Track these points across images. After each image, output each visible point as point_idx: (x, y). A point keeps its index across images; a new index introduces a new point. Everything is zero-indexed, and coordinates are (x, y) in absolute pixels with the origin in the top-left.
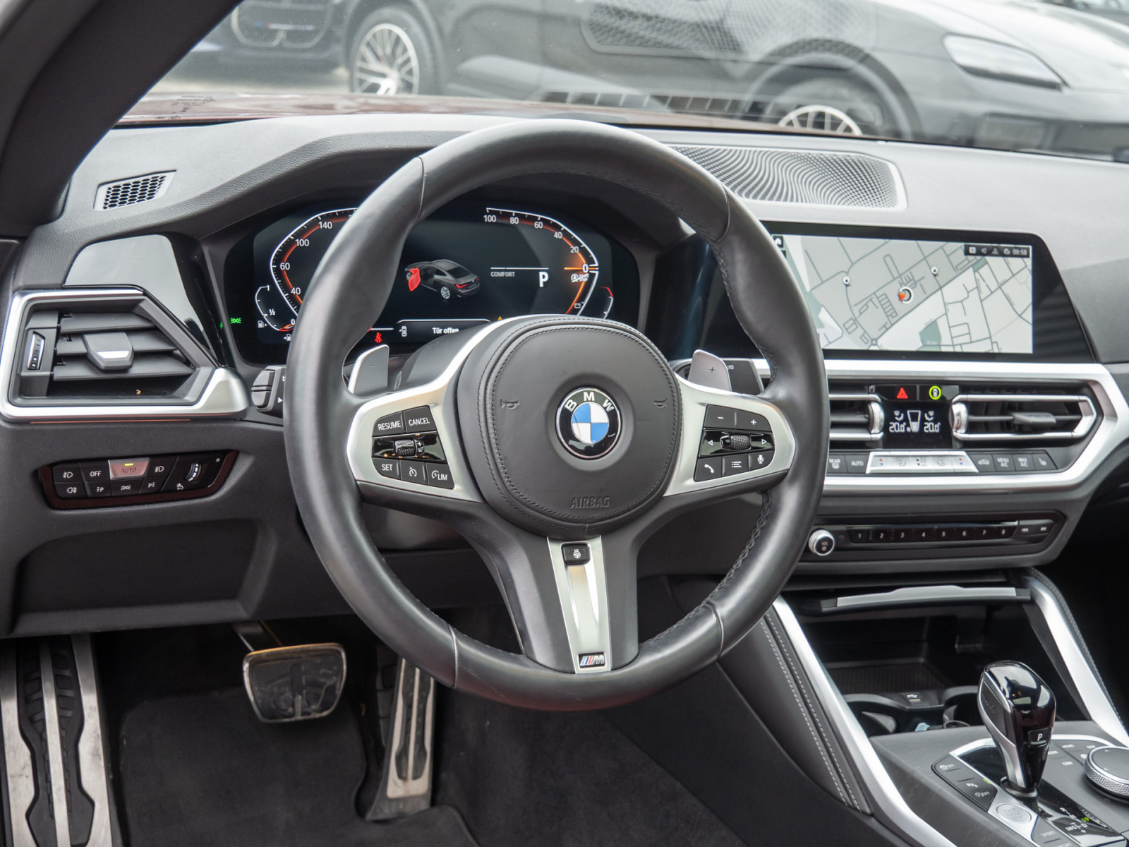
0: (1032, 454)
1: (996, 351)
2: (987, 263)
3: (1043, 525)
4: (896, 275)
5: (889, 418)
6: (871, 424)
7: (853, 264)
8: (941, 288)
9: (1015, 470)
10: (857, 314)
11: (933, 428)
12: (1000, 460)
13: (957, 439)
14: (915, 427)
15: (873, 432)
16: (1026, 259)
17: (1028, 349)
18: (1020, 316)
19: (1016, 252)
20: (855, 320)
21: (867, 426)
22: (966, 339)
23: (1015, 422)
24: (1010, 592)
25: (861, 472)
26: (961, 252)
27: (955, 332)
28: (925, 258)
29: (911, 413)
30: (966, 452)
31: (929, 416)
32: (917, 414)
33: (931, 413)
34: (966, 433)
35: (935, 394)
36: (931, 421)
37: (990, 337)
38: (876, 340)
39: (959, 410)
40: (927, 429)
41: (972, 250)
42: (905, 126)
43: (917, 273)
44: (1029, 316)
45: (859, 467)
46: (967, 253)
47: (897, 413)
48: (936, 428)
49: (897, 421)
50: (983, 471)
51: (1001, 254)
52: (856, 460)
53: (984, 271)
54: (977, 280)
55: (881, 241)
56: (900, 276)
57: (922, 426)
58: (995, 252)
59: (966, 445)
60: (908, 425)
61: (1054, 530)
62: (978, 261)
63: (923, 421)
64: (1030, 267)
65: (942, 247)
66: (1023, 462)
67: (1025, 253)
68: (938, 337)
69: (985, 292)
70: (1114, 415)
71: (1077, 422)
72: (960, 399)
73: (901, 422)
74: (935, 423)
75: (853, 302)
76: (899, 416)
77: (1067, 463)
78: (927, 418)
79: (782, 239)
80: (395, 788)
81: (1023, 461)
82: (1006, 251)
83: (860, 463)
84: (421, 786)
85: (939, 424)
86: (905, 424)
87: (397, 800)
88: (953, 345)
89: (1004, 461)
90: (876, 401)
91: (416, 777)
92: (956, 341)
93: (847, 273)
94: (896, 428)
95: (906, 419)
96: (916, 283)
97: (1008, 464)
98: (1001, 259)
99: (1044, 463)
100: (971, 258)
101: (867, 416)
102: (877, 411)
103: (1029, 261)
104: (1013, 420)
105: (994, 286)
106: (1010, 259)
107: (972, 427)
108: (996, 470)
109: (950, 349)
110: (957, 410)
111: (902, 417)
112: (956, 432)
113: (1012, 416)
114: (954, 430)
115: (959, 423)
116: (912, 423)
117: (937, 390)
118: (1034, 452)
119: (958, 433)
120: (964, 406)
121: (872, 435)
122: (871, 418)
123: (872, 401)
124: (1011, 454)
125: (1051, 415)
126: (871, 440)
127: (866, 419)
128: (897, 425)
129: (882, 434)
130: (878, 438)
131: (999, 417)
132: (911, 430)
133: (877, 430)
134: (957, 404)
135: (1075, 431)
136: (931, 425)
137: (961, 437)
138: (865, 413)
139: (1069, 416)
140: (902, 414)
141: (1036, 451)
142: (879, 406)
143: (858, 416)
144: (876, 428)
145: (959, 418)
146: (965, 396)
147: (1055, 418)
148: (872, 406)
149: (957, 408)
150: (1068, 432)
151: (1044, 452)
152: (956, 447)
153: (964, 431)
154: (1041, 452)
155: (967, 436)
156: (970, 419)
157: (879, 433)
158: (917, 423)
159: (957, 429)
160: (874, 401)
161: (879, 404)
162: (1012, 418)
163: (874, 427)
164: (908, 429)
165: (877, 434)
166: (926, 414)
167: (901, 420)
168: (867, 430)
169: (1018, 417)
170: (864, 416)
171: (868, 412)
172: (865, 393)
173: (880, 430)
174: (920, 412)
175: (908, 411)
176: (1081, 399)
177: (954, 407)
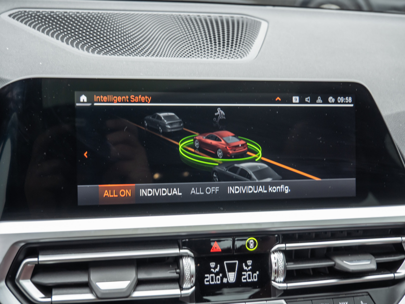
0: (353, 297)
5: (203, 271)
6: (181, 281)
11: (251, 277)
13: (275, 288)
14: (232, 277)
15: (185, 286)
21: (178, 281)
23: (336, 267)
29: (226, 263)
30: (285, 300)
31: (247, 266)
32: (236, 263)
33: (249, 262)
35: (252, 245)
39: (277, 260)
40: (245, 279)
47: (212, 265)
48: (254, 277)
49: (212, 273)
57: (239, 276)
60: (225, 276)
63: (241, 270)
71: (401, 262)
72: (278, 248)
73: (217, 274)
74: (254, 272)
76: (215, 268)
78: (245, 268)
85: (258, 272)
86: (221, 275)
90: (189, 256)
94: (209, 279)
95: (222, 270)
101: (178, 271)
102: (189, 266)
104: (335, 265)
107: (289, 276)
110: (275, 259)
111: (218, 268)
112: (274, 281)
113: (333, 261)
114: (273, 278)
115: (277, 272)
116: (229, 273)
117: (254, 241)
118: (356, 295)
119: (277, 282)
120: (282, 254)
121: (182, 290)
122: (182, 274)
123: (184, 256)
124: (332, 298)
125: (373, 257)
126: (182, 296)
127: (178, 275)
128: (212, 277)
129: (194, 288)
130: (190, 294)
131: (319, 262)
132: (228, 280)
133: (189, 284)
134: (275, 253)
135: (398, 271)
136: (249, 275)
137: (279, 287)
138: (176, 267)
139: (391, 257)
140: (219, 266)
141: (358, 294)
142: (190, 259)
143: (169, 271)
144: (187, 283)
145: (276, 268)
146: (283, 245)
147: (376, 261)
148: (184, 260)
149: (275, 257)
150: (391, 273)
151: (367, 294)
152: (275, 296)
153: (282, 279)
154: (363, 294)
155: (285, 285)
156: (288, 266)
157: (192, 287)
158: (234, 273)
159: (275, 277)
160: (186, 256)
161: (191, 258)
162: (333, 263)
163: (185, 282)
164: (225, 280)
165: (189, 289)
166: (244, 264)
167: (217, 271)
168: (177, 286)
169: (338, 264)
170: (174, 271)
171: (179, 267)
172: (177, 248)
173: (192, 284)
174: (237, 262)
175: (225, 262)
176: (403, 241)
177: (273, 257)
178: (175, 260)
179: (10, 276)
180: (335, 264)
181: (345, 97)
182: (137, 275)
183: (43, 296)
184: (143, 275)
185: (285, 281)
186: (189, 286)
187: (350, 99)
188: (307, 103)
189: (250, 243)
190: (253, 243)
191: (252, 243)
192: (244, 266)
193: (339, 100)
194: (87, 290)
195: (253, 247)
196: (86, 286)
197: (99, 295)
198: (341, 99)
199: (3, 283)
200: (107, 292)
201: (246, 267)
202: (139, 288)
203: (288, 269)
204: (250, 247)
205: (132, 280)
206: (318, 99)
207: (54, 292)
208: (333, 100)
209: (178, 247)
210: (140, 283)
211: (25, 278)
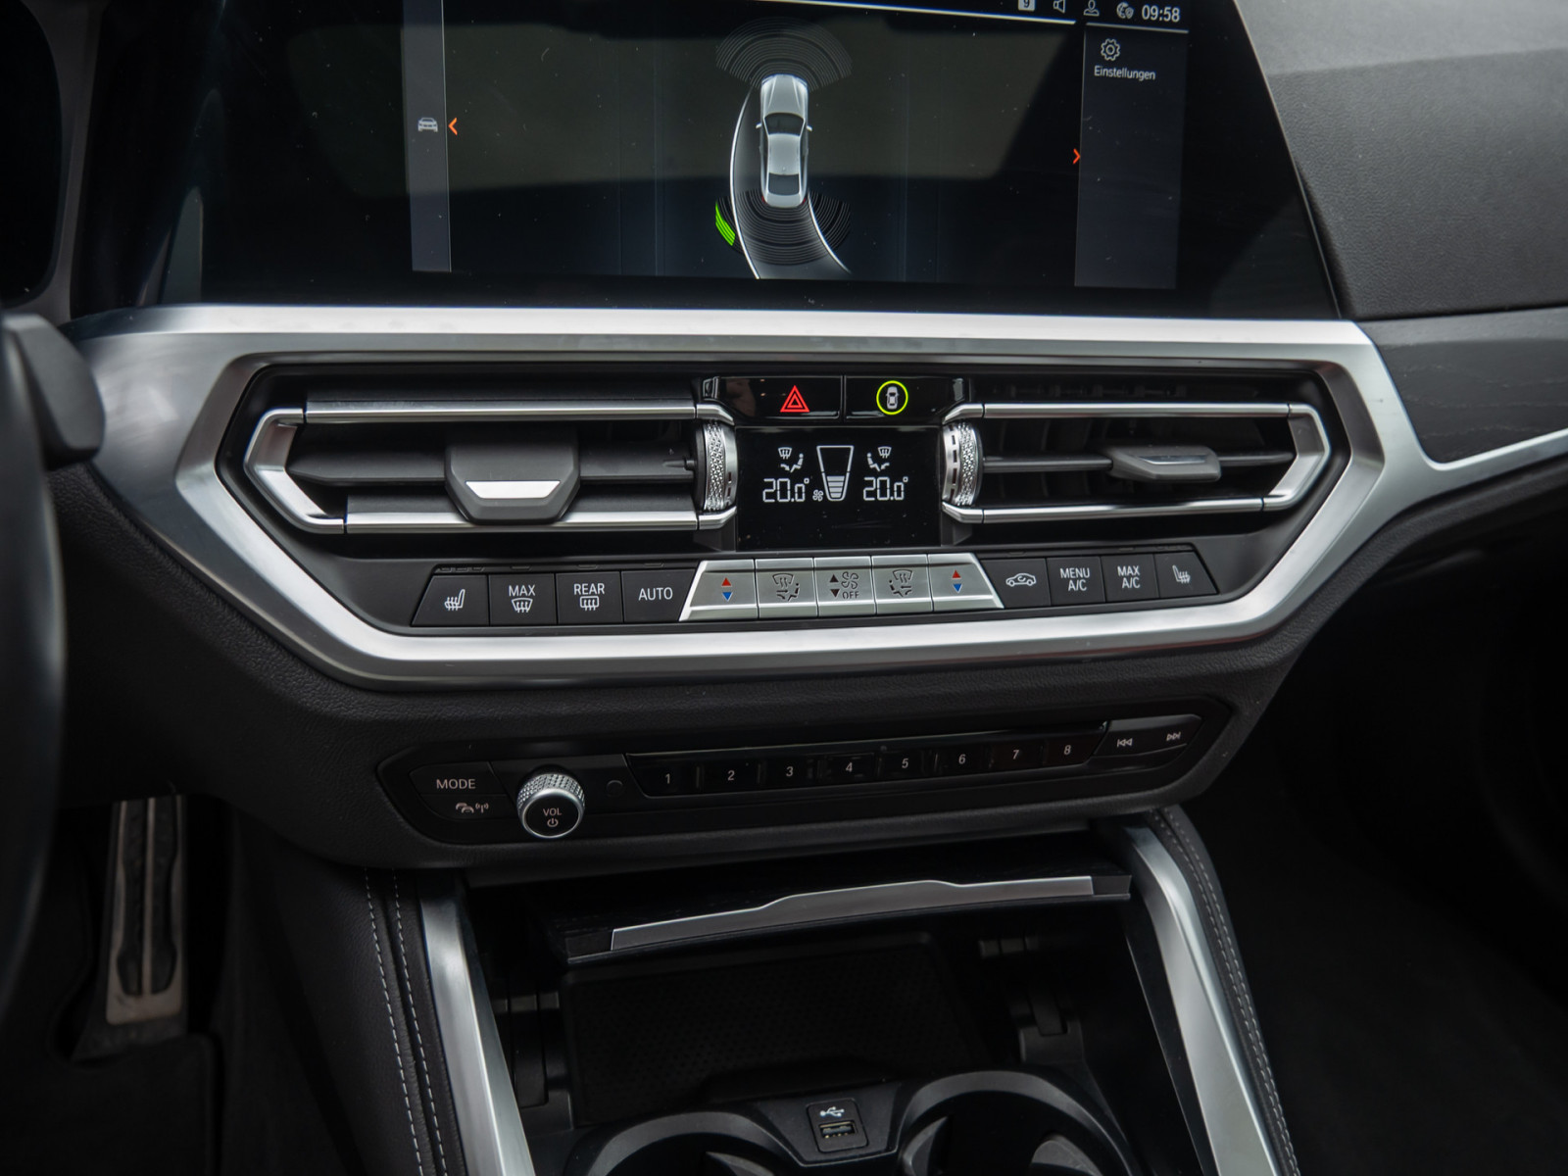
0: (1154, 553)
3: (1172, 729)
5: (756, 461)
6: (700, 486)
9: (1105, 598)
11: (887, 490)
12: (1066, 573)
13: (950, 520)
14: (836, 488)
15: (708, 504)
17: (1166, 278)
21: (691, 490)
23: (1114, 474)
24: (1080, 884)
25: (664, 620)
29: (821, 449)
30: (975, 553)
31: (878, 460)
32: (849, 449)
33: (885, 452)
34: (976, 504)
35: (892, 400)
36: (883, 473)
39: (959, 444)
40: (870, 494)
45: (660, 603)
47: (785, 452)
48: (897, 492)
49: (786, 474)
50: (1017, 606)
52: (650, 585)
57: (856, 485)
59: (979, 536)
60: (817, 484)
61: (1198, 739)
63: (861, 470)
66: (1129, 578)
70: (1373, 448)
71: (1282, 468)
72: (962, 413)
73: (796, 477)
74: (895, 477)
76: (792, 461)
77: (1246, 576)
78: (873, 465)
80: (120, 1008)
81: (1129, 574)
83: (665, 593)
84: (164, 1003)
85: (906, 478)
86: (807, 481)
87: (126, 1026)
89: (1075, 576)
90: (720, 423)
91: (158, 988)
94: (776, 490)
97: (1088, 583)
99: (1184, 578)
101: (690, 462)
102: (720, 448)
104: (1111, 467)
107: (991, 489)
108: (1054, 601)
110: (954, 443)
111: (800, 462)
112: (950, 501)
113: (1107, 457)
114: (944, 497)
115: (957, 478)
116: (829, 478)
117: (900, 390)
118: (1160, 549)
119: (956, 506)
120: (973, 433)
121: (702, 514)
122: (701, 469)
123: (707, 422)
124: (1100, 555)
125: (1212, 453)
126: (701, 528)
127: (690, 473)
128: (783, 485)
129: (733, 510)
130: (723, 521)
131: (1070, 460)
132: (825, 496)
133: (720, 499)
134: (955, 428)
135: (1273, 493)
136: (883, 483)
137: (963, 516)
138: (686, 454)
139: (1259, 455)
140: (801, 456)
141: (1167, 548)
142: (725, 434)
143: (667, 463)
144: (714, 494)
145: (957, 465)
146: (979, 406)
147: (1221, 462)
148: (707, 434)
149: (953, 437)
150: (1255, 496)
151: (1189, 548)
152: (949, 541)
153: (970, 499)
154: (1179, 548)
155: (978, 512)
156: (986, 464)
157: (727, 508)
158: (842, 478)
159: (952, 491)
160: (713, 422)
161: (727, 429)
162: (1107, 462)
163: (709, 492)
164: (817, 496)
165: (719, 511)
166: (869, 455)
167: (796, 470)
168: (689, 502)
169: (1121, 462)
170: (682, 462)
171: (693, 454)
172: (689, 399)
173: (728, 500)
174: (852, 447)
175: (818, 448)
176: (1293, 411)
177: (947, 438)
178: (682, 436)
179: (229, 454)
180: (1112, 464)
181: (1161, 7)
182: (578, 467)
183: (320, 511)
184: (595, 471)
185: (978, 504)
186: (721, 504)
187: (1174, 14)
188: (1058, 15)
189: (888, 395)
190: (897, 395)
191: (892, 394)
192: (870, 461)
193: (1146, 14)
194: (442, 503)
195: (895, 407)
196: (440, 492)
197: (474, 513)
198: (1151, 12)
199: (209, 467)
200: (496, 504)
201: (874, 463)
202: (583, 503)
203: (987, 471)
204: (889, 407)
205: (563, 481)
206: (1087, 7)
207: (351, 504)
208: (1130, 13)
209: (690, 397)
210: (586, 492)
211: (270, 461)
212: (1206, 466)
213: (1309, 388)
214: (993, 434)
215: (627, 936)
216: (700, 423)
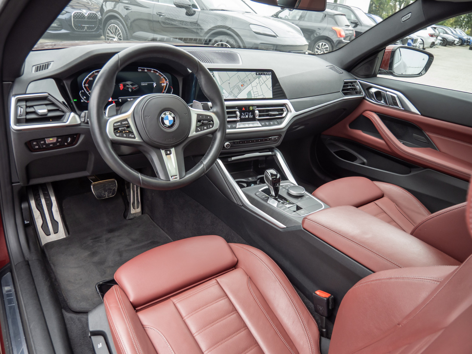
1: (264, 98)
2: (261, 77)
3: (277, 137)
4: (240, 80)
5: (241, 115)
7: (230, 78)
8: (251, 83)
9: (270, 125)
10: (232, 90)
11: (251, 116)
12: (266, 123)
13: (257, 119)
14: (247, 116)
16: (270, 76)
17: (271, 97)
18: (269, 89)
19: (268, 74)
20: (232, 92)
21: (236, 117)
22: (257, 95)
23: (269, 114)
24: (270, 153)
25: (235, 128)
26: (255, 74)
27: (255, 93)
28: (247, 76)
30: (259, 122)
33: (251, 113)
35: (251, 108)
37: (263, 94)
38: (237, 96)
39: (257, 112)
41: (258, 74)
42: (241, 45)
43: (245, 80)
44: (271, 89)
45: (235, 127)
46: (256, 74)
47: (243, 114)
48: (252, 117)
50: (263, 126)
51: (264, 74)
52: (234, 125)
53: (261, 79)
54: (259, 81)
55: (237, 72)
56: (241, 81)
57: (249, 116)
58: (263, 74)
59: (259, 120)
60: (245, 116)
61: (279, 138)
62: (259, 76)
63: (249, 115)
64: (271, 77)
65: (251, 73)
67: (270, 74)
68: (251, 95)
69: (261, 84)
70: (291, 111)
71: (283, 113)
73: (244, 116)
75: (231, 87)
77: (281, 123)
79: (213, 73)
80: (133, 211)
81: (272, 123)
82: (265, 74)
83: (235, 126)
84: (139, 210)
87: (134, 214)
88: (255, 97)
89: (267, 123)
90: (238, 111)
91: (137, 208)
92: (255, 96)
93: (229, 80)
94: (243, 117)
96: (245, 82)
98: (264, 76)
99: (276, 123)
100: (257, 76)
101: (236, 114)
102: (238, 113)
103: (271, 76)
105: (263, 82)
106: (266, 76)
107: (260, 116)
108: (266, 126)
109: (254, 98)
115: (257, 115)
119: (257, 117)
124: (269, 121)
126: (237, 120)
130: (239, 120)
131: (266, 113)
135: (283, 115)
139: (281, 112)
141: (274, 120)
143: (234, 115)
146: (258, 109)
150: (281, 116)
151: (277, 120)
152: (257, 121)
155: (259, 118)
157: (239, 118)
166: (249, 113)
175: (245, 113)
176: (283, 108)
177: (256, 111)
178: (235, 112)
185: (259, 117)
202: (228, 118)
203: (259, 114)
209: (236, 109)
212: (277, 113)
213: (284, 106)
214: (260, 111)
215: (233, 158)
216: (236, 111)
